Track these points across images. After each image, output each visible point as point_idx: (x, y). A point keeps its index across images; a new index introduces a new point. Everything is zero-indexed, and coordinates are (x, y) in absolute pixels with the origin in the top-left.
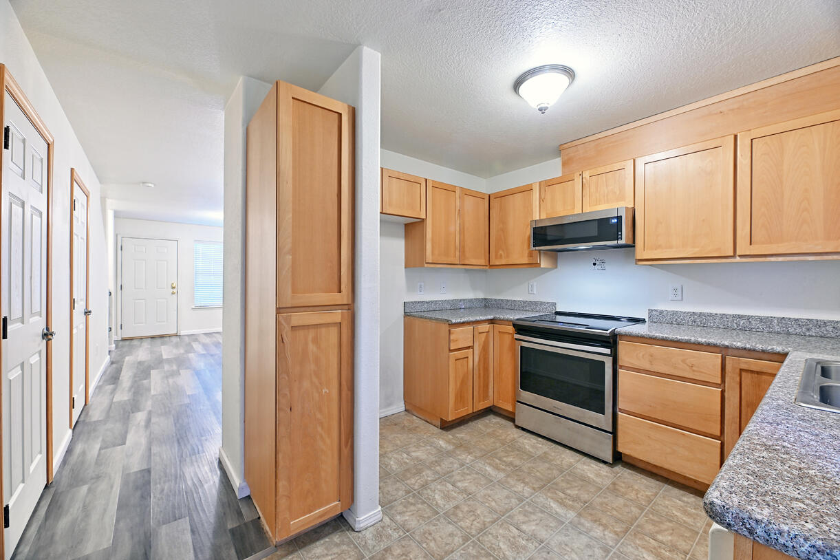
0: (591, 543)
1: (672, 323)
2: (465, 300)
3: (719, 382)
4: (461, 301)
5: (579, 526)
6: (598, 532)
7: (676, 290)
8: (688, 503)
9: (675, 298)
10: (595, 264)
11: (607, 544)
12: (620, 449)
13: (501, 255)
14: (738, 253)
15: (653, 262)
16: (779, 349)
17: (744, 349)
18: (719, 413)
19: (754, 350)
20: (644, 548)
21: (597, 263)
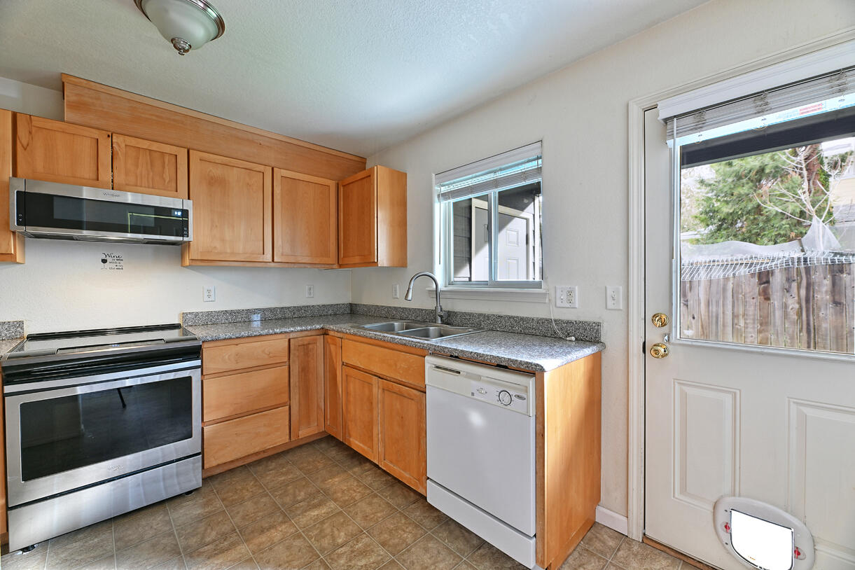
0: (287, 544)
1: (207, 325)
3: (286, 360)
5: (261, 547)
6: (276, 535)
7: (209, 291)
8: (275, 468)
9: (209, 300)
11: (292, 533)
12: (208, 466)
14: (275, 261)
15: (207, 264)
16: (318, 327)
17: (302, 331)
18: (287, 384)
19: (307, 330)
20: (306, 512)
21: (109, 259)
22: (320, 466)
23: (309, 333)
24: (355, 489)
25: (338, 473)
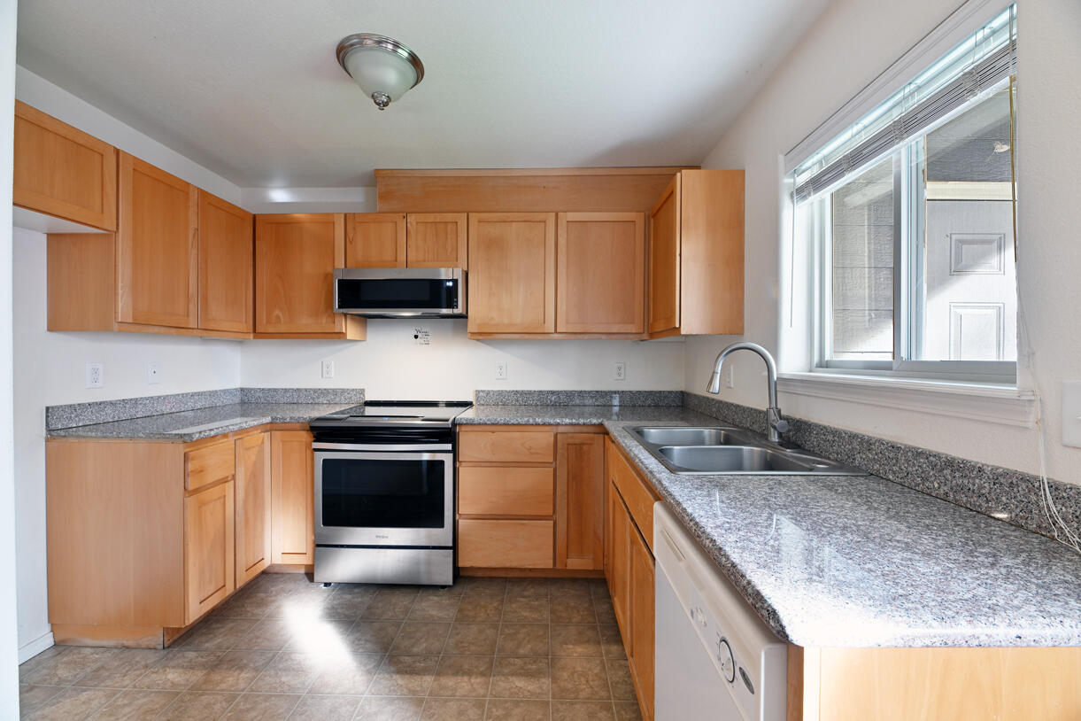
0: (462, 707)
1: (498, 405)
2: (199, 394)
3: (552, 460)
4: (193, 395)
6: (464, 686)
7: (501, 367)
8: (529, 597)
9: (501, 377)
10: (416, 337)
12: (461, 564)
13: (278, 317)
14: (558, 331)
15: (486, 336)
16: (595, 421)
17: (571, 424)
18: (552, 492)
19: (578, 424)
20: (512, 675)
21: (420, 335)
22: (576, 618)
23: (585, 429)
24: (590, 678)
25: (588, 641)
